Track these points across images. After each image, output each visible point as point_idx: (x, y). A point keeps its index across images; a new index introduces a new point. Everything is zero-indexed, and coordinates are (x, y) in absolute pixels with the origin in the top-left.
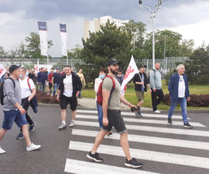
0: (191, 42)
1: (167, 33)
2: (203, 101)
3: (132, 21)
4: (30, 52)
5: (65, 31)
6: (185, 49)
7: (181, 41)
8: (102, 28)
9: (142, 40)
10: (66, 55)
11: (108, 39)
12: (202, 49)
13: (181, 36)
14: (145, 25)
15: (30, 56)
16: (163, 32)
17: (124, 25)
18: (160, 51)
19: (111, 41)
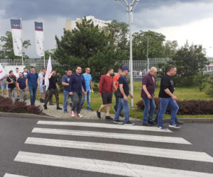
0: (175, 43)
1: (150, 34)
2: (187, 108)
3: (115, 21)
4: (6, 52)
5: (42, 30)
6: (169, 50)
7: (164, 42)
8: (78, 25)
9: (125, 40)
10: (43, 55)
11: (84, 38)
12: (186, 49)
13: (164, 37)
14: (128, 25)
15: (6, 57)
16: (146, 32)
17: (107, 25)
18: (143, 52)
19: (87, 40)
